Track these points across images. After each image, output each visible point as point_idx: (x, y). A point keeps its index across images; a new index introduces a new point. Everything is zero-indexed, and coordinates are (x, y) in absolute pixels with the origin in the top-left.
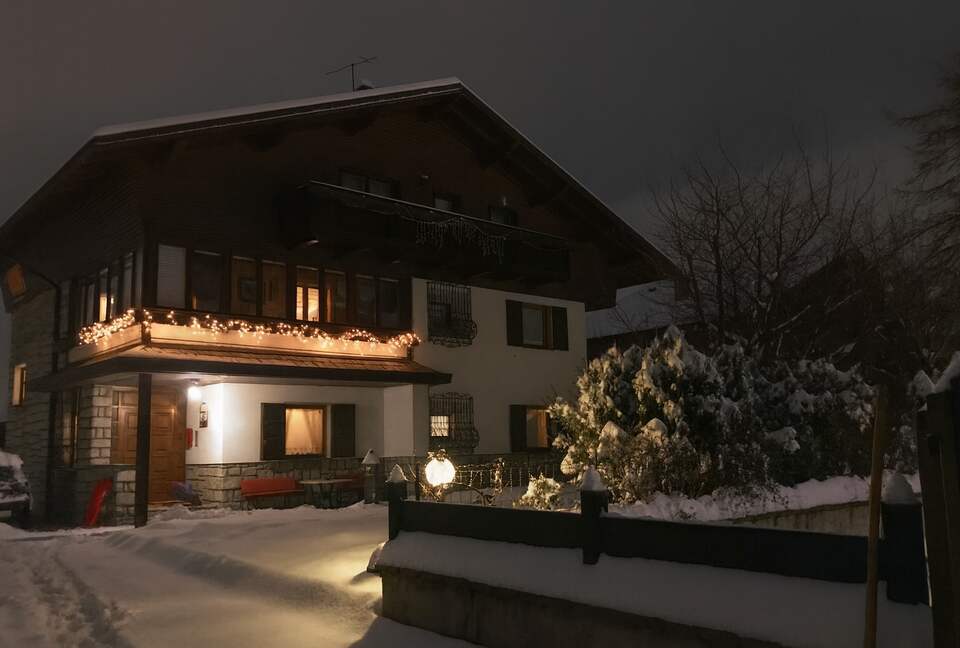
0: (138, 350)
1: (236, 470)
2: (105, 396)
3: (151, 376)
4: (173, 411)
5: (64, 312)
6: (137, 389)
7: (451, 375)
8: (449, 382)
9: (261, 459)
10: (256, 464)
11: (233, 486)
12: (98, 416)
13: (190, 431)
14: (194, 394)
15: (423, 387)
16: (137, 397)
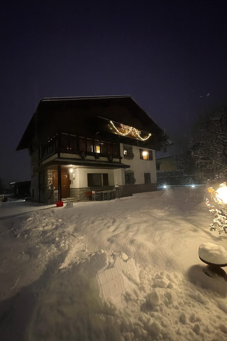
0: (57, 160)
1: (81, 190)
2: (50, 172)
3: (60, 166)
4: (66, 176)
5: (41, 154)
6: (57, 171)
7: (130, 166)
8: (130, 167)
9: (88, 187)
10: (87, 188)
11: (81, 193)
12: (49, 177)
13: (71, 180)
14: (71, 171)
15: (123, 169)
16: (57, 172)
